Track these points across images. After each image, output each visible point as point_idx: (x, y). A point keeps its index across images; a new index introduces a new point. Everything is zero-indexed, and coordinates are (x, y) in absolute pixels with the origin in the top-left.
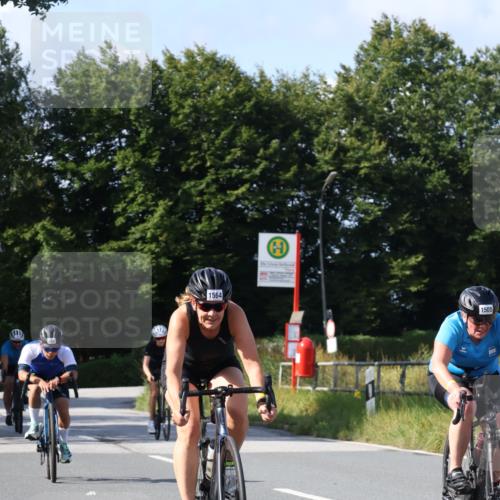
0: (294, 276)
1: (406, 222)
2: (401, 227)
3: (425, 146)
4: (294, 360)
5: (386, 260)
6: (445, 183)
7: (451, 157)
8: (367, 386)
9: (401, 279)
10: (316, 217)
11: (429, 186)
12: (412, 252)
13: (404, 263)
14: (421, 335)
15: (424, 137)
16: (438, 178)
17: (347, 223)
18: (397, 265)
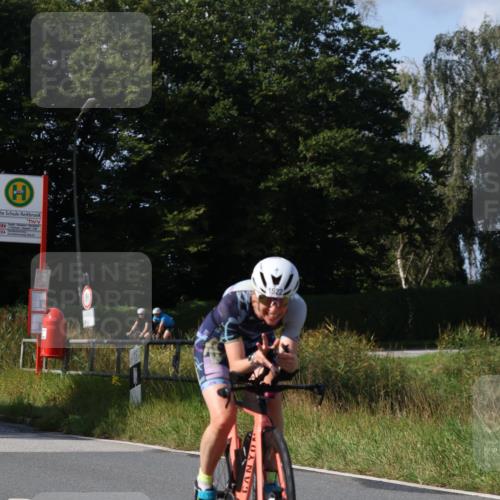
0: (40, 229)
1: (183, 164)
2: (177, 171)
3: (208, 67)
4: (40, 335)
5: (159, 213)
6: (232, 116)
7: (239, 82)
8: (131, 369)
9: (177, 237)
10: (69, 155)
11: (212, 118)
12: (191, 203)
13: (181, 216)
14: (201, 306)
15: (206, 56)
16: (223, 109)
17: (107, 164)
18: (173, 219)
